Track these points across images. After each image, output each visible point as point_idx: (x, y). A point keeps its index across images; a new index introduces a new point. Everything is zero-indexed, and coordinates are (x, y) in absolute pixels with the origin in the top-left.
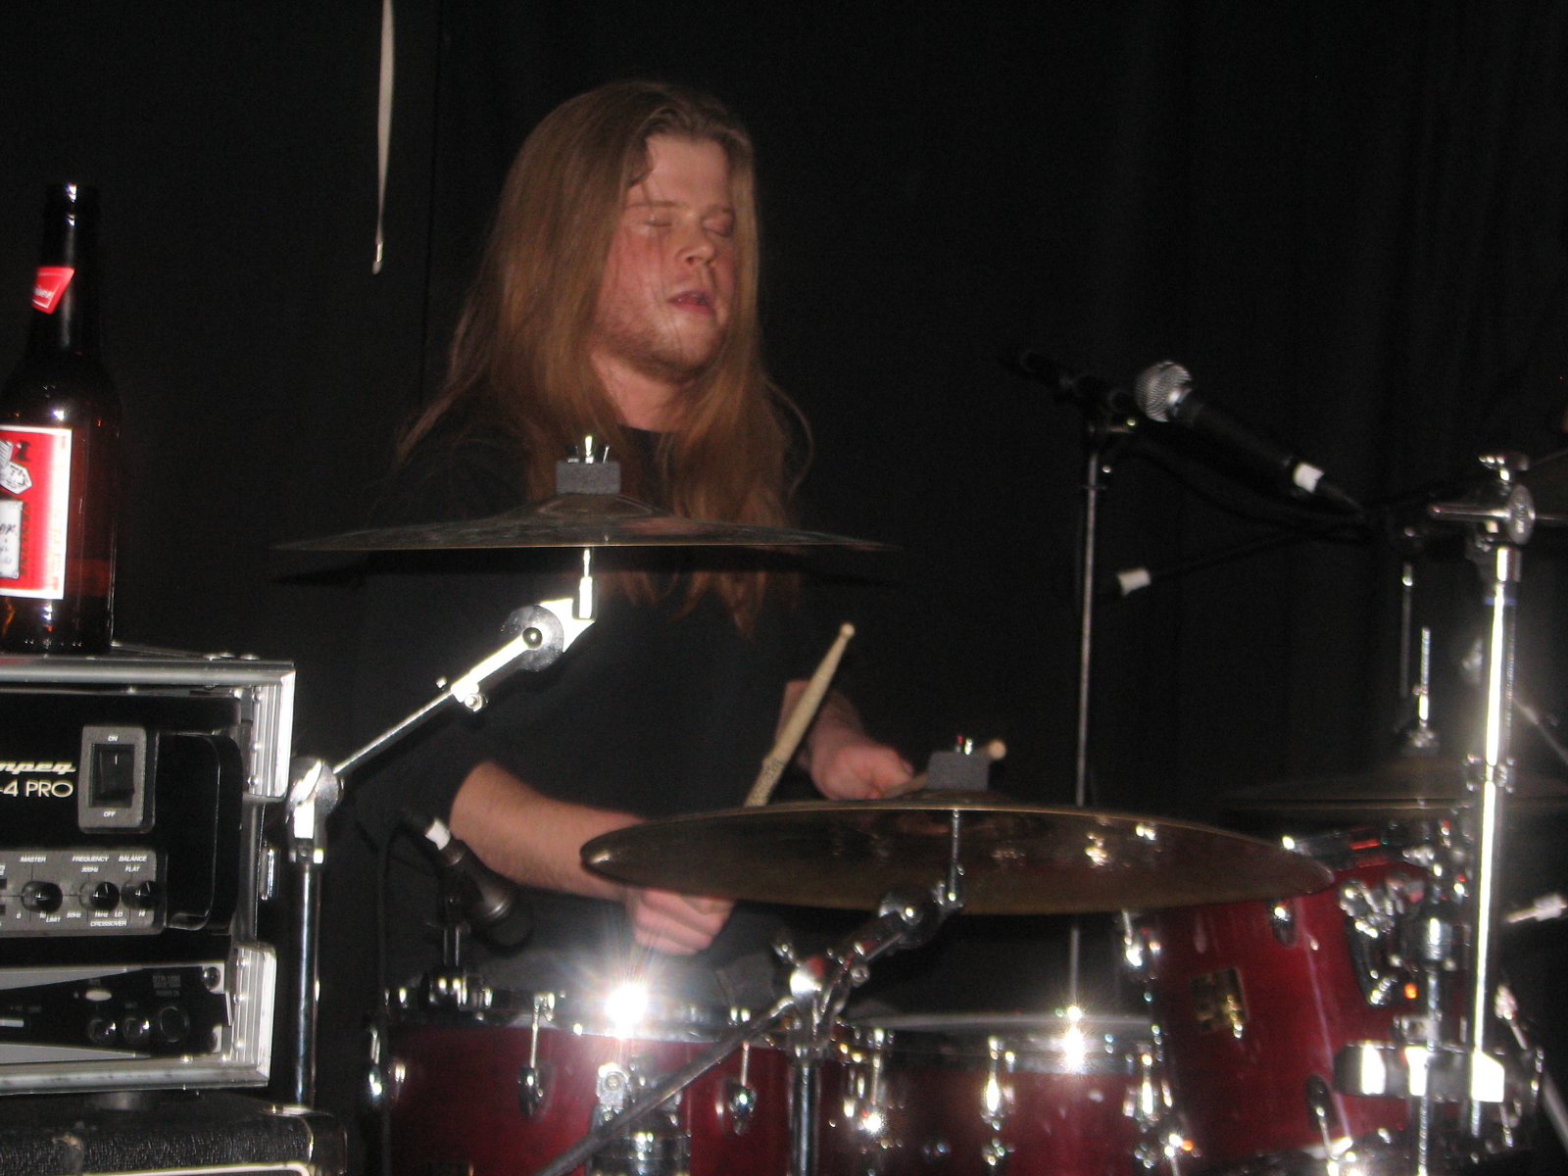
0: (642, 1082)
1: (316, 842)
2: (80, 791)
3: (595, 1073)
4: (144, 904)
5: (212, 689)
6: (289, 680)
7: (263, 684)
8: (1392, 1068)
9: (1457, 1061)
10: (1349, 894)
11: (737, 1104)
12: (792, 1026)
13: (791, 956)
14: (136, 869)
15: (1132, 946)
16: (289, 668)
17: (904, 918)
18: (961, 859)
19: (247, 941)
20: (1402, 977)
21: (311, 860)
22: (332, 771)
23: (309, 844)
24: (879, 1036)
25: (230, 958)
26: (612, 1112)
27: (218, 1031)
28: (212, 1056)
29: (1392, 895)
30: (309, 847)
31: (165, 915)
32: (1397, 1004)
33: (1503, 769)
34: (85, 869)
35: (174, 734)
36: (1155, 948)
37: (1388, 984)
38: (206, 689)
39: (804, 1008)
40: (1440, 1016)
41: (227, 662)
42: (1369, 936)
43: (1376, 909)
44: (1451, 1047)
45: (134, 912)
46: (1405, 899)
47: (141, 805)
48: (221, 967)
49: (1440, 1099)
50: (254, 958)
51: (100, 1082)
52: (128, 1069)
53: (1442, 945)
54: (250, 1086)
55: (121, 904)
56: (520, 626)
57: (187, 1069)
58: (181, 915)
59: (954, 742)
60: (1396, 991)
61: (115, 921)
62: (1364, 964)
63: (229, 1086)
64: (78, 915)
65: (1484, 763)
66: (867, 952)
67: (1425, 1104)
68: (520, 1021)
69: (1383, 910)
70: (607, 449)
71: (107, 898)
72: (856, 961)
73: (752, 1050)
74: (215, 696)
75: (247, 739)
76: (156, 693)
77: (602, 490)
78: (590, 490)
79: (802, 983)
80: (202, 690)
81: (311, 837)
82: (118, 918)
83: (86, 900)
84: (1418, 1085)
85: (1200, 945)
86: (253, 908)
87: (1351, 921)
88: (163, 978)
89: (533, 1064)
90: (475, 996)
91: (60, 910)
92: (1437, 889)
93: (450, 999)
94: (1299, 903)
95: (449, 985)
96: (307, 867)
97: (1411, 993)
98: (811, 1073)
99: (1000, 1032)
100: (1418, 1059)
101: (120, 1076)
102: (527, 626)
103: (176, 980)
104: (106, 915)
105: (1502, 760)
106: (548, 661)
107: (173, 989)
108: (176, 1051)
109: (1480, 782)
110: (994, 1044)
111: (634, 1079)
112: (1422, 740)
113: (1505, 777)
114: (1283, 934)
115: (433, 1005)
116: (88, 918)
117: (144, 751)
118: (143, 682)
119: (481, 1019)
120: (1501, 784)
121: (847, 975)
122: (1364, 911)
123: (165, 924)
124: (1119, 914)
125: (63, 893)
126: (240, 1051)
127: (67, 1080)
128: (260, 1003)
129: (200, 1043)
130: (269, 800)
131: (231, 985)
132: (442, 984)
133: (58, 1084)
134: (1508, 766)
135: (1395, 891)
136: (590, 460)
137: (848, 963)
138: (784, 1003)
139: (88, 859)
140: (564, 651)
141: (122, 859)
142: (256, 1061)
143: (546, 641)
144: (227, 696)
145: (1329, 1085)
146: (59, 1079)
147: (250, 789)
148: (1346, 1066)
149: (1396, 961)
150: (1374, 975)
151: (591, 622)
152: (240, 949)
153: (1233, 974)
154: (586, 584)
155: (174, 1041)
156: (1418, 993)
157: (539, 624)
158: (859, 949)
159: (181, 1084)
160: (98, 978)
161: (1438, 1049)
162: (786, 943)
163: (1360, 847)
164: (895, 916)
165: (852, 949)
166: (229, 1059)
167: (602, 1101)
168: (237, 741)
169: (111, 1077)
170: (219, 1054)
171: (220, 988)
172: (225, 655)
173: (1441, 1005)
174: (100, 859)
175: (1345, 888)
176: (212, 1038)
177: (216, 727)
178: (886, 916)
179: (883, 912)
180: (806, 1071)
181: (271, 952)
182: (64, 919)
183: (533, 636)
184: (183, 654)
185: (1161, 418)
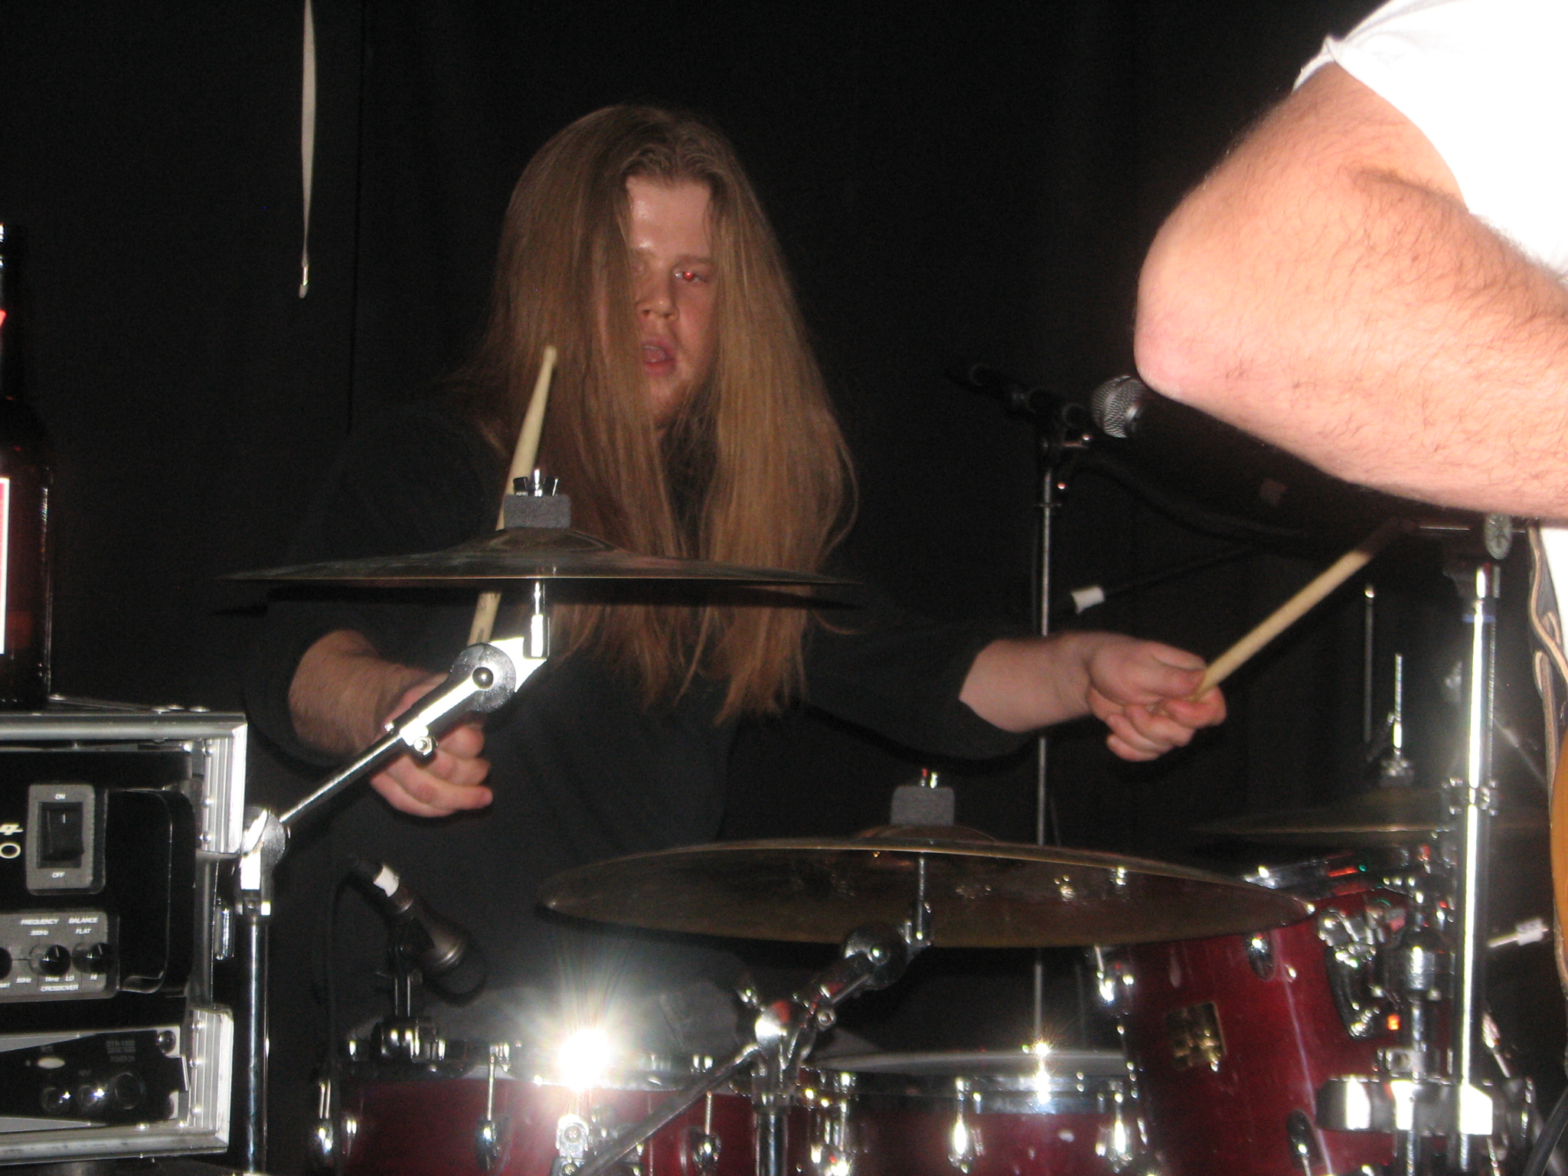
0: (604, 1134)
1: (263, 893)
2: (28, 852)
3: (555, 1125)
4: (96, 967)
5: (161, 743)
6: (241, 732)
7: (214, 737)
8: (1377, 1102)
9: (1444, 1093)
10: (1328, 923)
11: (701, 1152)
12: (757, 1073)
13: (754, 1000)
14: (87, 931)
15: (1104, 979)
16: (239, 720)
17: (870, 958)
18: (928, 897)
19: (203, 1003)
20: (1386, 1008)
21: (259, 911)
22: (279, 818)
23: (256, 896)
24: (846, 1079)
25: (186, 1019)
26: (573, 1164)
27: (175, 1096)
28: (169, 1122)
29: (1373, 923)
30: (255, 899)
31: (118, 978)
32: (1379, 1037)
33: (1486, 791)
34: (35, 933)
35: (123, 790)
36: (1128, 980)
37: (1369, 1015)
38: (157, 743)
39: (769, 1054)
40: (1424, 1047)
41: (176, 715)
42: (1350, 966)
43: (1356, 938)
44: (1436, 1078)
45: (85, 975)
46: (1387, 929)
47: (91, 865)
48: (176, 1030)
49: (1426, 1133)
50: (210, 1020)
51: (55, 1152)
52: (83, 1138)
53: (1426, 974)
54: (209, 1152)
55: (72, 968)
56: (469, 666)
57: (144, 1137)
58: (134, 977)
59: (919, 776)
60: (1378, 1022)
61: (66, 985)
62: (1345, 995)
63: (189, 1153)
64: (28, 980)
65: (1466, 786)
66: (833, 994)
67: (1411, 1138)
68: (476, 1072)
69: (1363, 940)
70: (556, 481)
71: (58, 962)
72: (822, 1004)
73: (715, 1098)
74: (165, 750)
75: (199, 794)
76: (103, 749)
77: (552, 524)
78: (539, 524)
79: (767, 1028)
80: (150, 744)
81: (258, 888)
82: (69, 983)
83: (36, 965)
84: (1404, 1120)
85: (1175, 979)
86: (208, 969)
87: (1330, 952)
88: (117, 1043)
89: (489, 1117)
90: (428, 1046)
91: (9, 976)
92: (1419, 917)
93: (403, 1050)
94: (1276, 935)
95: (402, 1037)
96: (254, 919)
97: (1393, 1024)
98: (778, 1120)
99: (966, 1071)
100: (1404, 1092)
101: (75, 1146)
102: (477, 667)
103: (130, 1046)
104: (57, 979)
105: (1484, 782)
106: (499, 702)
107: (127, 1054)
108: (132, 1119)
109: (1462, 804)
110: (960, 1085)
111: (595, 1132)
112: (1397, 768)
113: (1487, 800)
114: (1260, 964)
115: (383, 1058)
116: (39, 983)
117: (93, 809)
118: (90, 738)
119: (434, 1070)
120: (1484, 807)
121: (814, 1018)
122: (1345, 941)
123: (118, 987)
124: (1091, 948)
125: (13, 957)
126: (198, 1117)
127: (19, 1151)
128: (218, 1066)
129: (156, 1111)
130: (222, 856)
131: (188, 1049)
132: (394, 1036)
133: (11, 1155)
134: (1491, 789)
135: (1375, 920)
136: (539, 493)
137: (814, 1007)
138: (749, 1049)
139: (37, 922)
140: (516, 691)
141: (72, 921)
142: (215, 1126)
143: (498, 680)
144: (177, 750)
145: (1311, 1122)
146: (12, 1150)
147: (203, 845)
148: (1330, 1101)
149: (1378, 992)
150: (1356, 1007)
151: (542, 661)
152: (195, 1011)
153: (1210, 1008)
154: (537, 621)
155: (130, 1108)
156: (1400, 1024)
157: (489, 664)
158: (825, 992)
159: (139, 1153)
160: (51, 1045)
161: (1423, 1081)
162: (750, 988)
163: (1336, 874)
164: (861, 957)
165: (818, 991)
166: (187, 1125)
167: (562, 1153)
168: (188, 796)
169: (66, 1147)
170: (176, 1120)
171: (175, 1052)
172: (175, 708)
173: (1426, 1037)
174: (49, 921)
175: (1324, 918)
176: (169, 1103)
177: (166, 784)
178: (851, 956)
179: (849, 953)
180: (772, 1118)
181: (227, 1013)
182: (14, 985)
183: (484, 677)
184: (132, 707)
185: (1119, 434)
